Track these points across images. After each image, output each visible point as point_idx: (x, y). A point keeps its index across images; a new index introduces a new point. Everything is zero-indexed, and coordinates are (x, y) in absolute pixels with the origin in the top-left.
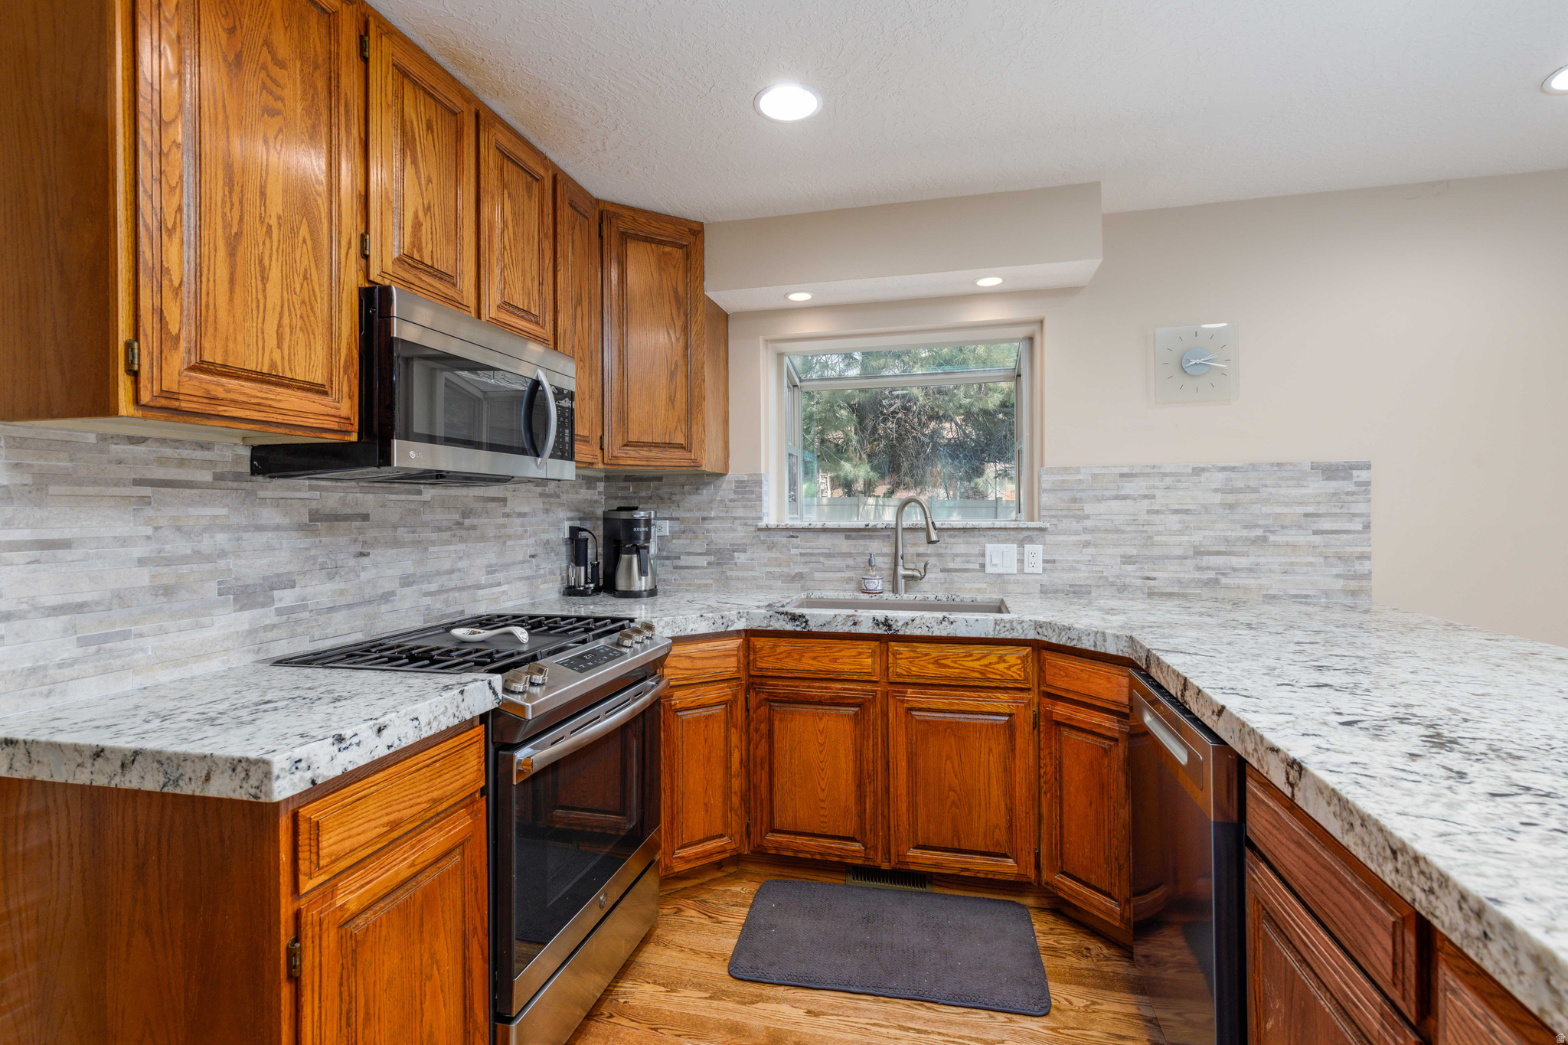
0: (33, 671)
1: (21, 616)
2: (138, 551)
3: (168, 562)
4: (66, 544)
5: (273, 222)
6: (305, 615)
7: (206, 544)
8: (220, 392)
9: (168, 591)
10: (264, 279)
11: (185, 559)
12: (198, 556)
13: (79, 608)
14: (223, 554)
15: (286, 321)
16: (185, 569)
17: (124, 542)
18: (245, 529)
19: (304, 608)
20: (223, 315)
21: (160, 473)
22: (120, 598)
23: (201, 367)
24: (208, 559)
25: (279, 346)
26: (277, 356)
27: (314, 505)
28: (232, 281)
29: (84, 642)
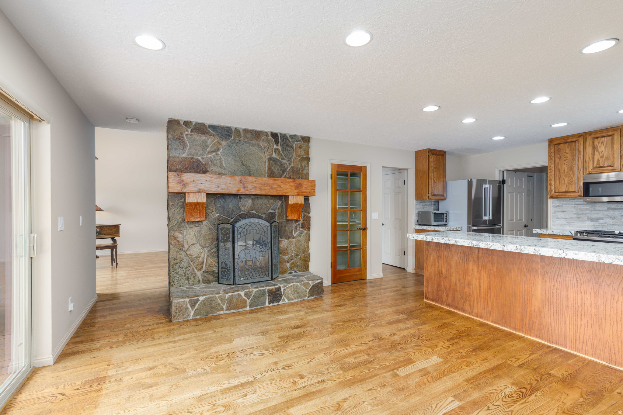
0: (561, 224)
1: (560, 218)
2: (575, 212)
3: (579, 214)
4: (565, 211)
5: (566, 173)
6: (606, 225)
7: (585, 212)
8: (558, 195)
9: (579, 218)
10: (564, 180)
11: (581, 214)
12: (583, 214)
13: (566, 218)
14: (588, 214)
15: (568, 184)
16: (581, 215)
17: (572, 211)
18: (593, 210)
19: (606, 224)
20: (558, 186)
21: (578, 203)
22: (572, 218)
23: (556, 193)
24: (585, 214)
25: (567, 188)
26: (566, 189)
27: (609, 207)
28: (559, 182)
29: (567, 222)
